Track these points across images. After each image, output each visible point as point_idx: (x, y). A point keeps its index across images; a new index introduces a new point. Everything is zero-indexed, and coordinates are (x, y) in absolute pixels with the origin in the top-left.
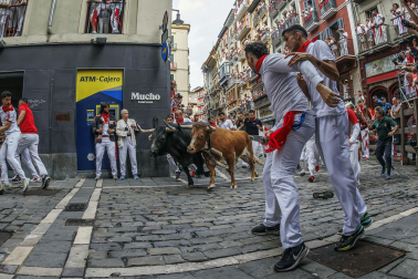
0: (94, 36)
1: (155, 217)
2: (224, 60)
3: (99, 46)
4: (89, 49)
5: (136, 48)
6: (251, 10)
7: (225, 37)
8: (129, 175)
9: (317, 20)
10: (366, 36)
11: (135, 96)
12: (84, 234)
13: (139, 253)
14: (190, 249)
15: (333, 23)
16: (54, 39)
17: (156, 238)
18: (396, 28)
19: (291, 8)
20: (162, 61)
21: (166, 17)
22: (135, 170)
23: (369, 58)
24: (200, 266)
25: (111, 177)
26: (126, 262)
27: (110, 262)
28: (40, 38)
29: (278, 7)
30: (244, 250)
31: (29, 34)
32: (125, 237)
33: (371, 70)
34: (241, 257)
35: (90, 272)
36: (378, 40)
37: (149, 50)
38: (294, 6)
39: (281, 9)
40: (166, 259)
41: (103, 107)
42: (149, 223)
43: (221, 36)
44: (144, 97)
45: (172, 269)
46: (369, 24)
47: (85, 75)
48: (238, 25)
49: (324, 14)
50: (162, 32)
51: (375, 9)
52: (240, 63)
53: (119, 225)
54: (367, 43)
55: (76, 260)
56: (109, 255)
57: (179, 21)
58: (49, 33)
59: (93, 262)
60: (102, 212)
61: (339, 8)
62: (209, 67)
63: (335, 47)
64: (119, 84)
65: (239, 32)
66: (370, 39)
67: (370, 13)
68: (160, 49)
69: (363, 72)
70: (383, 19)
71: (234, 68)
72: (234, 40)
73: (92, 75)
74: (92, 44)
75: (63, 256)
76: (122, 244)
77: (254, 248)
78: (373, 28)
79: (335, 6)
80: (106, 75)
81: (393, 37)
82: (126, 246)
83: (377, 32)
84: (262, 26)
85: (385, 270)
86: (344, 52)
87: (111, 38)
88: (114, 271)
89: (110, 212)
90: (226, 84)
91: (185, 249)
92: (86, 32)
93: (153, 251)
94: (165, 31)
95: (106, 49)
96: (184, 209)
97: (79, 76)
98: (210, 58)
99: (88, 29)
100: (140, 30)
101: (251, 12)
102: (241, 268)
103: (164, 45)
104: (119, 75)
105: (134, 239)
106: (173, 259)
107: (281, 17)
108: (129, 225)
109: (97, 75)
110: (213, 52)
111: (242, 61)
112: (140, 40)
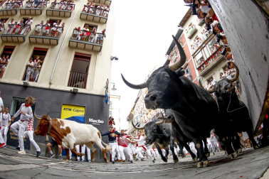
0: (72, 88)
2: (138, 114)
3: (74, 93)
4: (69, 94)
5: (93, 96)
7: (138, 102)
8: (87, 160)
11: (91, 120)
16: (53, 87)
20: (105, 104)
21: (107, 84)
22: (89, 158)
28: (46, 85)
31: (41, 82)
37: (98, 98)
44: (95, 121)
47: (66, 107)
50: (105, 89)
57: (114, 89)
58: (50, 84)
62: (130, 118)
64: (83, 114)
71: (142, 118)
73: (70, 107)
74: (71, 92)
80: (77, 108)
87: (80, 90)
92: (68, 86)
95: (77, 95)
97: (63, 107)
98: (131, 114)
99: (70, 85)
100: (95, 87)
103: (106, 96)
104: (83, 109)
109: (72, 108)
110: (132, 111)
111: (147, 114)
112: (94, 93)
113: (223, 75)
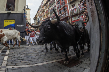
0: (8, 12)
1: (23, 54)
2: (39, 17)
3: (9, 14)
4: (7, 15)
5: (18, 14)
6: (45, 5)
7: (39, 12)
9: (61, 8)
10: (72, 11)
11: (18, 25)
12: (6, 58)
13: (19, 62)
14: (31, 61)
15: (64, 8)
17: (23, 59)
18: (79, 9)
19: (54, 5)
20: (24, 17)
21: (25, 7)
22: (18, 43)
23: (73, 16)
24: (33, 65)
25: (12, 45)
26: (16, 64)
27: (12, 64)
29: (51, 4)
30: (44, 61)
32: (16, 59)
33: (73, 19)
34: (43, 63)
35: (8, 67)
36: (75, 12)
37: (21, 15)
38: (55, 4)
39: (52, 5)
40: (25, 64)
41: (10, 28)
42: (21, 55)
43: (38, 11)
45: (27, 66)
46: (73, 8)
47: (6, 21)
48: (42, 9)
49: (62, 6)
50: (24, 11)
51: (74, 5)
52: (42, 18)
53: (14, 56)
54: (72, 13)
55: (4, 64)
56: (12, 63)
57: (28, 8)
59: (8, 65)
60: (10, 53)
61: (66, 5)
62: (35, 19)
63: (65, 14)
64: (14, 23)
65: (42, 10)
66: (73, 12)
67: (73, 6)
68: (24, 15)
69: (71, 20)
70: (76, 7)
72: (41, 12)
73: (7, 21)
74: (7, 13)
75: (1, 63)
76: (15, 60)
77: (46, 61)
78: (74, 9)
79: (65, 4)
80: (11, 21)
81: (78, 11)
82: (16, 61)
83: (75, 10)
84: (47, 9)
85: (77, 66)
86: (67, 15)
87: (12, 12)
88: (13, 66)
89: (12, 53)
90: (39, 23)
91: (30, 61)
92: (6, 11)
93: (22, 62)
94: (25, 10)
95: (11, 15)
96: (29, 52)
97: (4, 21)
98: (35, 17)
100: (19, 10)
101: (45, 6)
102: (43, 66)
103: (24, 14)
104: (14, 21)
105: (18, 59)
106: (27, 64)
107: (52, 7)
108: (17, 56)
109: (9, 21)
110: (36, 15)
111: (43, 17)
112: (19, 13)
113: (80, 5)
